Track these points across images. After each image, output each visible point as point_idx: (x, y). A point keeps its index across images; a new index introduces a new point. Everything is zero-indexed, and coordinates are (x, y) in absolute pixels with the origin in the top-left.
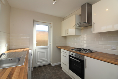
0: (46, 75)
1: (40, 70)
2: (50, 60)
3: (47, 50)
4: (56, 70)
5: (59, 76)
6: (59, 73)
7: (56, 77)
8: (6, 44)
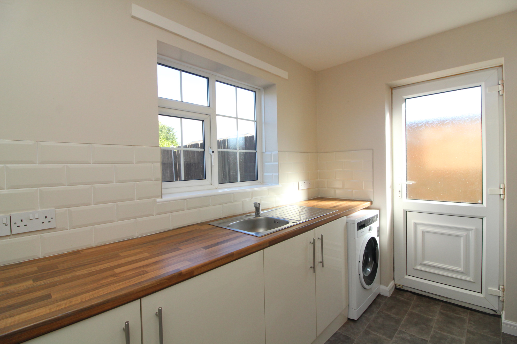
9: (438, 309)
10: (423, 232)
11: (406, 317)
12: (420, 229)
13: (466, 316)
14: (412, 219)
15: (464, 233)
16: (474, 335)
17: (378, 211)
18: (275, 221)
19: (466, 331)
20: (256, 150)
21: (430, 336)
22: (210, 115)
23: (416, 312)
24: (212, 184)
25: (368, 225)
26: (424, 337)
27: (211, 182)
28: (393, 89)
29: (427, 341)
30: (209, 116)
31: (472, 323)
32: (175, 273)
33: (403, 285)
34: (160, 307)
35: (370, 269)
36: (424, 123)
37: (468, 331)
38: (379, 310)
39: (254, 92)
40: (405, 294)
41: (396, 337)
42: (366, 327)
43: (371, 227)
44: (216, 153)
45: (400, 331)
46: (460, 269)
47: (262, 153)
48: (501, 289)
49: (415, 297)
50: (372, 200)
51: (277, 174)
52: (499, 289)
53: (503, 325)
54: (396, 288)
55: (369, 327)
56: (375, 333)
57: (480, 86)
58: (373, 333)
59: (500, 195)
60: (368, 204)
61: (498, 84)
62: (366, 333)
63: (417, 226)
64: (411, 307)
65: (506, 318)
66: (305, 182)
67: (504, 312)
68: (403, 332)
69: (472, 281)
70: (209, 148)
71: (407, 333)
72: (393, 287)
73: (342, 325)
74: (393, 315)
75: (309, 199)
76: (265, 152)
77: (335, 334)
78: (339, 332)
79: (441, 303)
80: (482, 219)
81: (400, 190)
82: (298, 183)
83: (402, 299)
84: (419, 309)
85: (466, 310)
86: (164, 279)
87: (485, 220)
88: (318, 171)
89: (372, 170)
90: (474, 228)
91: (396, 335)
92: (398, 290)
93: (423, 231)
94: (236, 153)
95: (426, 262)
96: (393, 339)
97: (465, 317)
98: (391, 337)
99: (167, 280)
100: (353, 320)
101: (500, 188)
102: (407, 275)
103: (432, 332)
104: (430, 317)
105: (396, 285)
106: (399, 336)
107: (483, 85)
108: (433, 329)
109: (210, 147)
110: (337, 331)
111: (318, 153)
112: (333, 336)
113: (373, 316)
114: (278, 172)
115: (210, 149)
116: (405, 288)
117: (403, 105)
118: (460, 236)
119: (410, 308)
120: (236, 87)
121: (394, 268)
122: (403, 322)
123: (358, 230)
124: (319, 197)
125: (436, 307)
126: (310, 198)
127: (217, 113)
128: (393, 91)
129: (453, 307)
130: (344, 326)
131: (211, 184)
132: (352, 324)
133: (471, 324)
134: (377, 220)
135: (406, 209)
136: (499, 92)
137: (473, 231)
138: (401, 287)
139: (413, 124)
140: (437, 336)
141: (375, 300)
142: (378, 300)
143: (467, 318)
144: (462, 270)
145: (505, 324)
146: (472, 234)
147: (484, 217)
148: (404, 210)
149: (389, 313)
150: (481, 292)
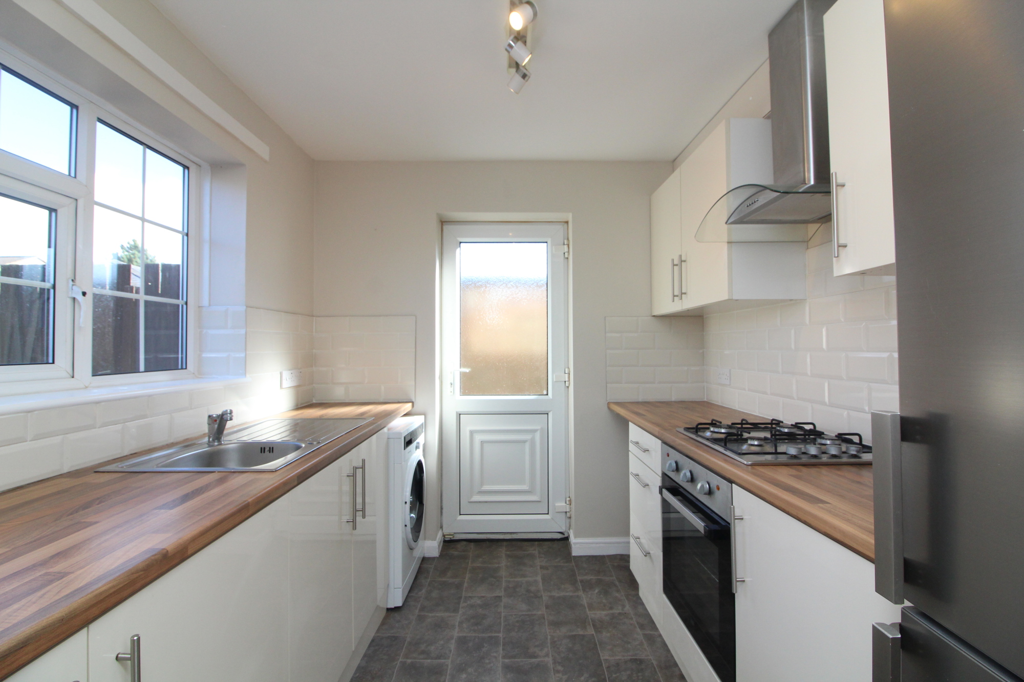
0: (505, 600)
1: (478, 564)
2: (561, 505)
3: (536, 424)
4: (588, 586)
5: (591, 631)
6: (600, 614)
7: (564, 630)
8: (287, 375)
9: (503, 551)
10: (482, 443)
11: (468, 576)
12: (478, 438)
13: (534, 550)
14: (468, 425)
15: (528, 437)
16: (548, 569)
17: (423, 416)
18: (261, 448)
19: (539, 567)
20: (185, 299)
21: (503, 589)
22: (76, 200)
23: (479, 565)
24: (73, 377)
25: (415, 441)
26: (497, 593)
27: (71, 372)
28: (444, 223)
29: (502, 596)
30: (71, 200)
31: (543, 556)
32: (155, 555)
33: (454, 533)
34: (137, 635)
35: (414, 514)
36: (483, 281)
37: (542, 567)
38: (429, 580)
39: (185, 167)
40: (460, 546)
41: (462, 608)
42: (417, 611)
43: (418, 443)
44: (89, 296)
45: (466, 597)
46: (525, 487)
47: (199, 307)
48: (568, 503)
49: (472, 545)
50: (414, 401)
51: (243, 355)
52: (566, 503)
53: (573, 546)
54: (445, 541)
55: (423, 609)
56: (433, 614)
57: (546, 242)
58: (430, 615)
59: (565, 382)
60: (408, 407)
61: (564, 244)
62: (421, 618)
63: (474, 434)
64: (470, 561)
65: (575, 537)
66: (291, 372)
67: (571, 531)
68: (470, 597)
69: (538, 500)
70: (71, 283)
71: (475, 597)
72: (441, 541)
73: (378, 625)
74: (451, 580)
75: (298, 407)
76: (210, 305)
77: (373, 641)
78: (379, 635)
79: (505, 543)
80: (548, 414)
81: (452, 383)
82: (281, 374)
83: (456, 553)
84: (481, 559)
85: (532, 543)
86: (137, 572)
87: (550, 415)
88: (314, 351)
89: (414, 350)
90: (539, 427)
91: (462, 604)
92: (449, 543)
93: (482, 441)
94: (137, 301)
95: (486, 488)
96: (460, 612)
97: (534, 552)
98: (456, 610)
99: (142, 573)
100: (397, 609)
101: (565, 373)
102: (460, 515)
103: (503, 584)
104: (497, 566)
105: (444, 536)
106: (466, 604)
107: (549, 241)
108: (504, 579)
109: (73, 280)
110: (374, 637)
111: (313, 316)
112: (370, 646)
113: (424, 591)
114: (246, 350)
115: (74, 287)
116: (458, 537)
117: (458, 250)
118: (524, 442)
119: (470, 563)
120: (145, 146)
121: (442, 508)
122: (466, 585)
123: (405, 449)
124: (314, 402)
125: (500, 550)
126: (300, 406)
127: (97, 198)
128: (445, 227)
129: (519, 543)
130: (383, 623)
131: (69, 376)
132: (397, 615)
133: (541, 557)
134: (423, 432)
135: (460, 410)
136: (564, 253)
137: (539, 432)
138: (451, 537)
139: (469, 281)
140: (510, 586)
141: (420, 568)
142: (425, 566)
143: (536, 553)
144: (528, 488)
145: (575, 544)
146: (538, 436)
147: (550, 411)
148: (457, 413)
149: (444, 579)
150: (547, 513)
